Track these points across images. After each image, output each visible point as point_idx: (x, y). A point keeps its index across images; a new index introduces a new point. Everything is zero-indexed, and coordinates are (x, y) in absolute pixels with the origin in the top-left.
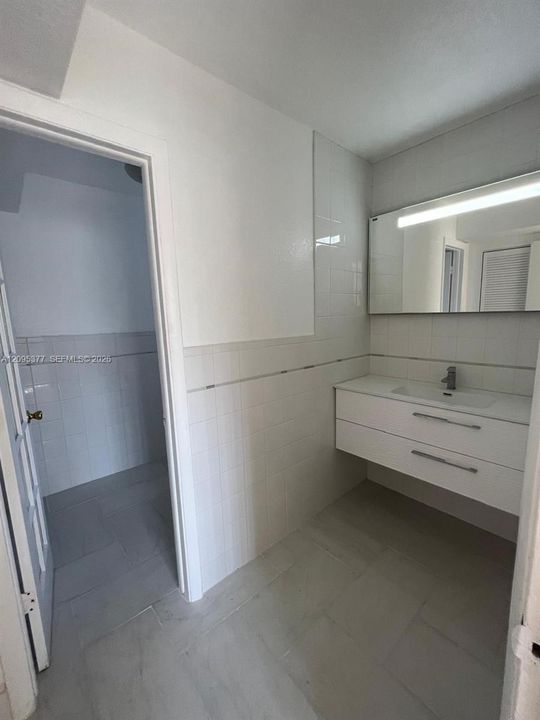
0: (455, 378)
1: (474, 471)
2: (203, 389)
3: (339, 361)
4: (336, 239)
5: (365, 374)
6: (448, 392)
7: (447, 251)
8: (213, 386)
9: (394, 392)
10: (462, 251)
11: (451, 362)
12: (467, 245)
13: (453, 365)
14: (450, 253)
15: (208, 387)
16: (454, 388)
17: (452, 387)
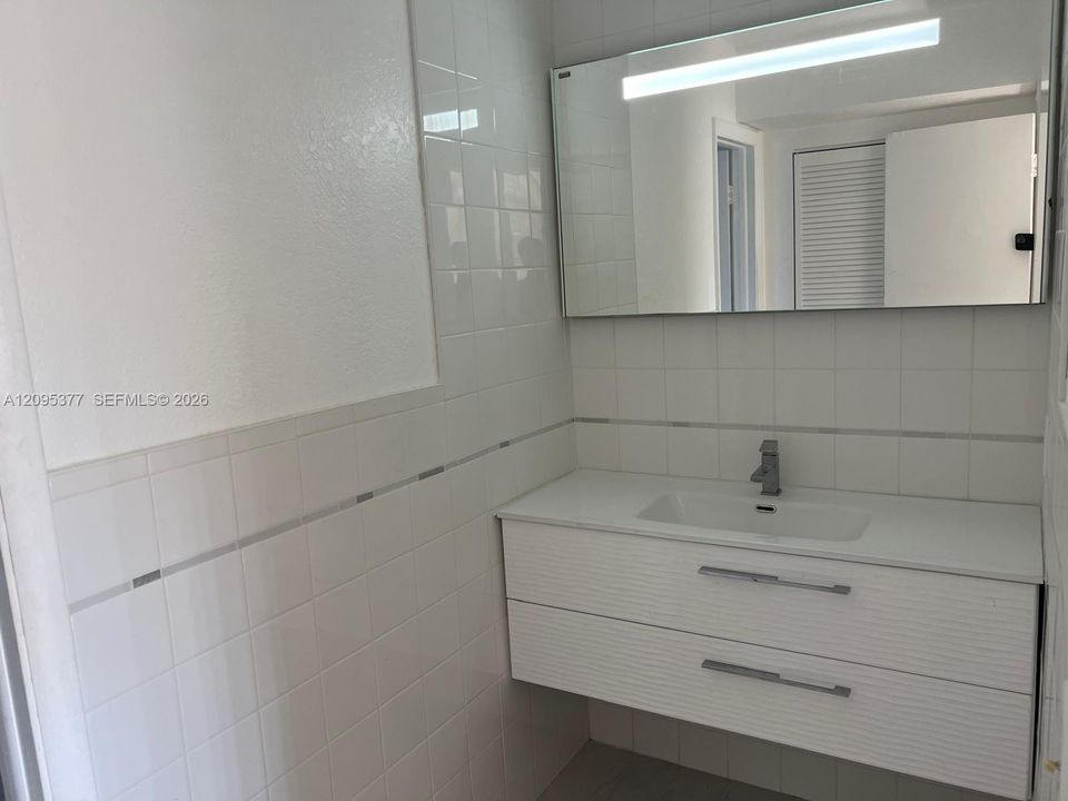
0: (776, 467)
1: (843, 691)
2: (124, 588)
3: (505, 444)
4: (470, 119)
5: (566, 471)
6: (766, 502)
7: (721, 148)
8: (156, 575)
9: (646, 515)
10: (750, 148)
11: (763, 428)
12: (761, 134)
13: (769, 436)
14: (727, 152)
15: (139, 582)
16: (778, 492)
17: (774, 490)
